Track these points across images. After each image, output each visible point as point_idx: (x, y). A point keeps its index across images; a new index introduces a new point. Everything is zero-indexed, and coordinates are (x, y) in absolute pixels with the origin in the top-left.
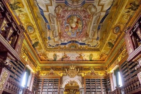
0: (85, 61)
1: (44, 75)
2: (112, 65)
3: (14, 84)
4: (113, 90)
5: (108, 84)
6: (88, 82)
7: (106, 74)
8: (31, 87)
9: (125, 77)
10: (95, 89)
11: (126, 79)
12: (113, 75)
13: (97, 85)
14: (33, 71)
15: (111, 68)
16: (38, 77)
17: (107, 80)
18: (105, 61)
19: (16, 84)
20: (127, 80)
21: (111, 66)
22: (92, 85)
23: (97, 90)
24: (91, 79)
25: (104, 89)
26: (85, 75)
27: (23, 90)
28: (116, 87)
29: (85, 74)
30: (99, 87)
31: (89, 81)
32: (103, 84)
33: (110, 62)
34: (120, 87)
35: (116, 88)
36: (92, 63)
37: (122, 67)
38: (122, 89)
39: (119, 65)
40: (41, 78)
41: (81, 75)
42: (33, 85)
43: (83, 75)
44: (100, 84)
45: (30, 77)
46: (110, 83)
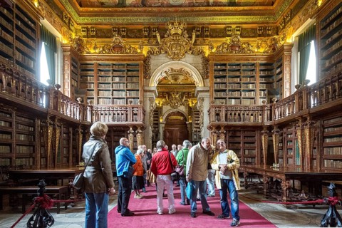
0: (213, 6)
1: (97, 51)
2: (296, 19)
3: (18, 78)
4: (287, 94)
5: (275, 78)
6: (221, 73)
7: (274, 49)
8: (66, 87)
9: (328, 57)
10: (238, 91)
11: (330, 62)
12: (294, 50)
13: (244, 80)
14: (62, 39)
15: (292, 28)
16: (82, 58)
17: (275, 65)
18: (274, 6)
19: (25, 77)
20: (332, 66)
21: (293, 21)
22: (231, 80)
23: (243, 93)
24: (230, 62)
25: (264, 90)
26: (214, 51)
27: (48, 94)
28: (297, 87)
29: (212, 48)
30: (251, 87)
31: (224, 70)
32: (261, 77)
33: (292, 7)
34: (309, 85)
35: (296, 90)
36: (236, 11)
37: (325, 24)
38: (314, 90)
39: (318, 17)
40: (90, 60)
41: (201, 52)
42: (71, 81)
43: (207, 53)
44: (253, 77)
45: (58, 57)
46: (280, 76)
